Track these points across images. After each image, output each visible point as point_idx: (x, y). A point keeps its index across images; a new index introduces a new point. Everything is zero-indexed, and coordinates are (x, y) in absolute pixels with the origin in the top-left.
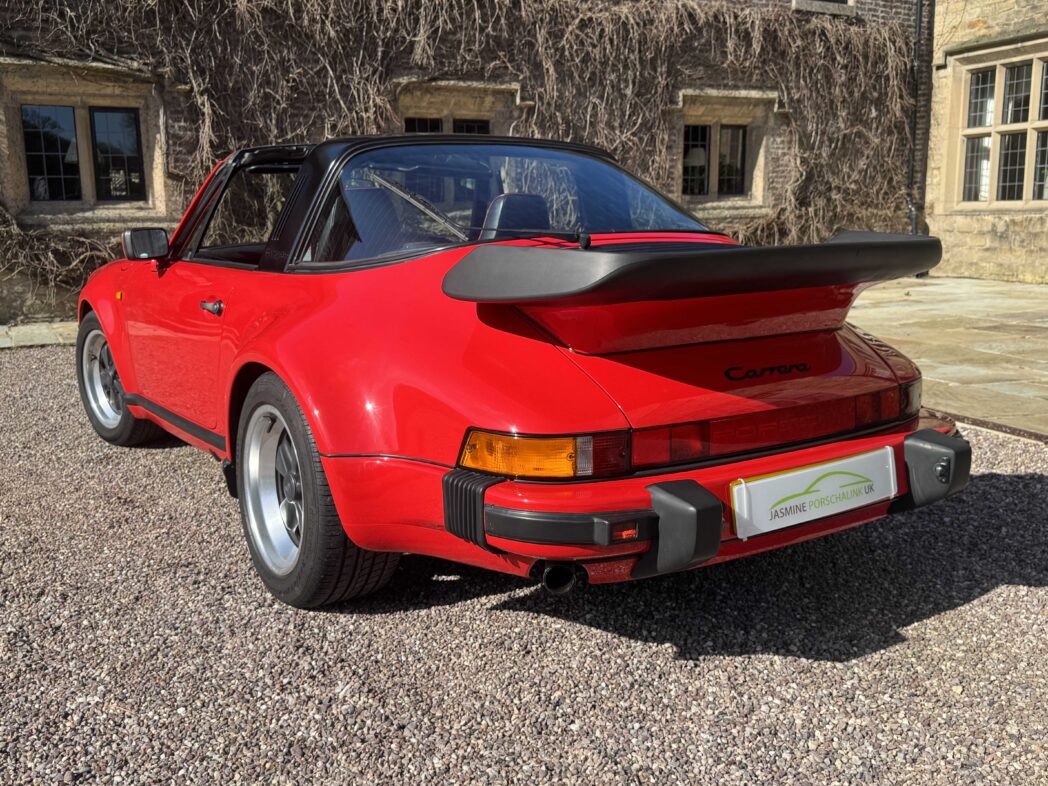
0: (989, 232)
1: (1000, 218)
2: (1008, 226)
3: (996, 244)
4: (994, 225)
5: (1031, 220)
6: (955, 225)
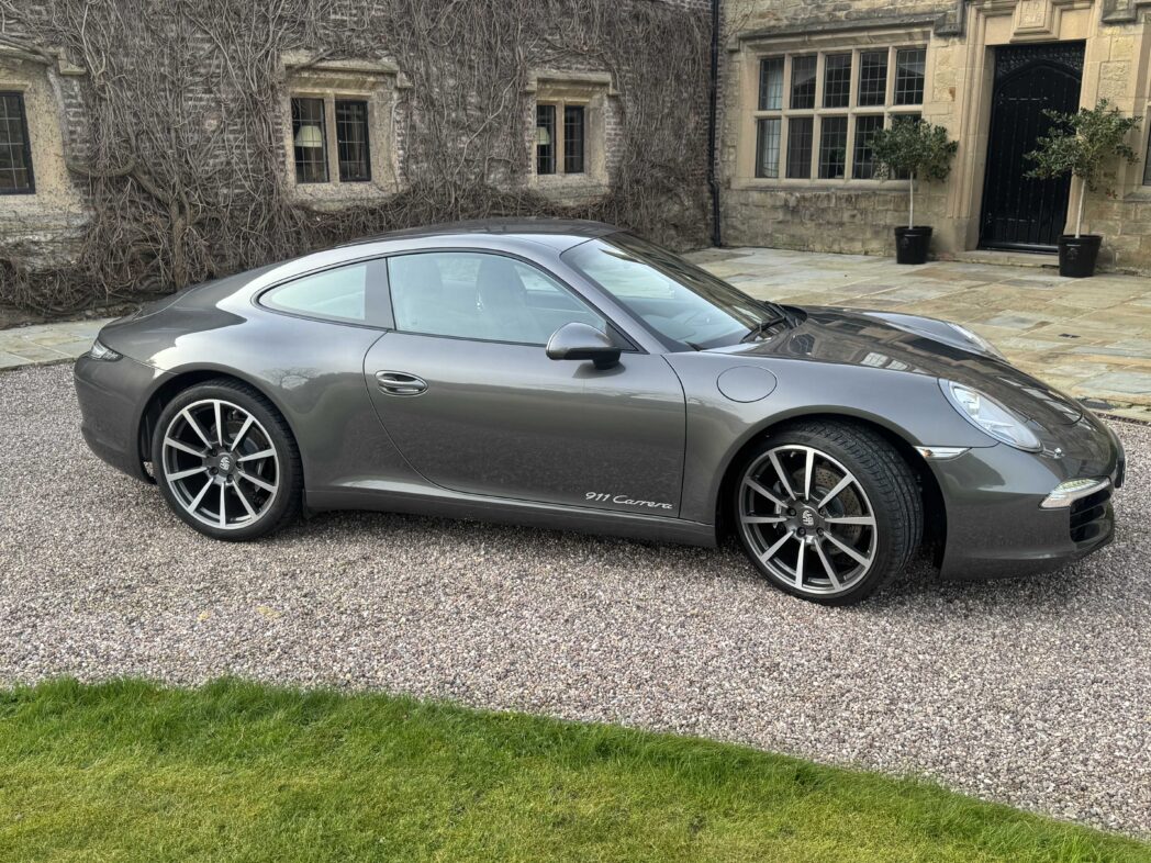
0: (782, 207)
1: (792, 194)
2: (798, 201)
3: (789, 217)
4: (786, 201)
5: (819, 196)
6: (750, 200)
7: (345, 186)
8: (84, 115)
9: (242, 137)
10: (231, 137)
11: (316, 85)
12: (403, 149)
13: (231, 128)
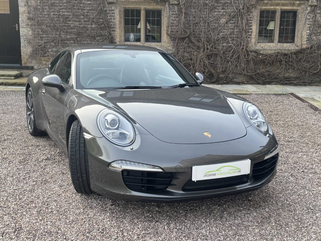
7: (279, 44)
8: (177, 17)
9: (234, 25)
10: (231, 25)
11: (271, 5)
12: (310, 30)
13: (230, 22)
